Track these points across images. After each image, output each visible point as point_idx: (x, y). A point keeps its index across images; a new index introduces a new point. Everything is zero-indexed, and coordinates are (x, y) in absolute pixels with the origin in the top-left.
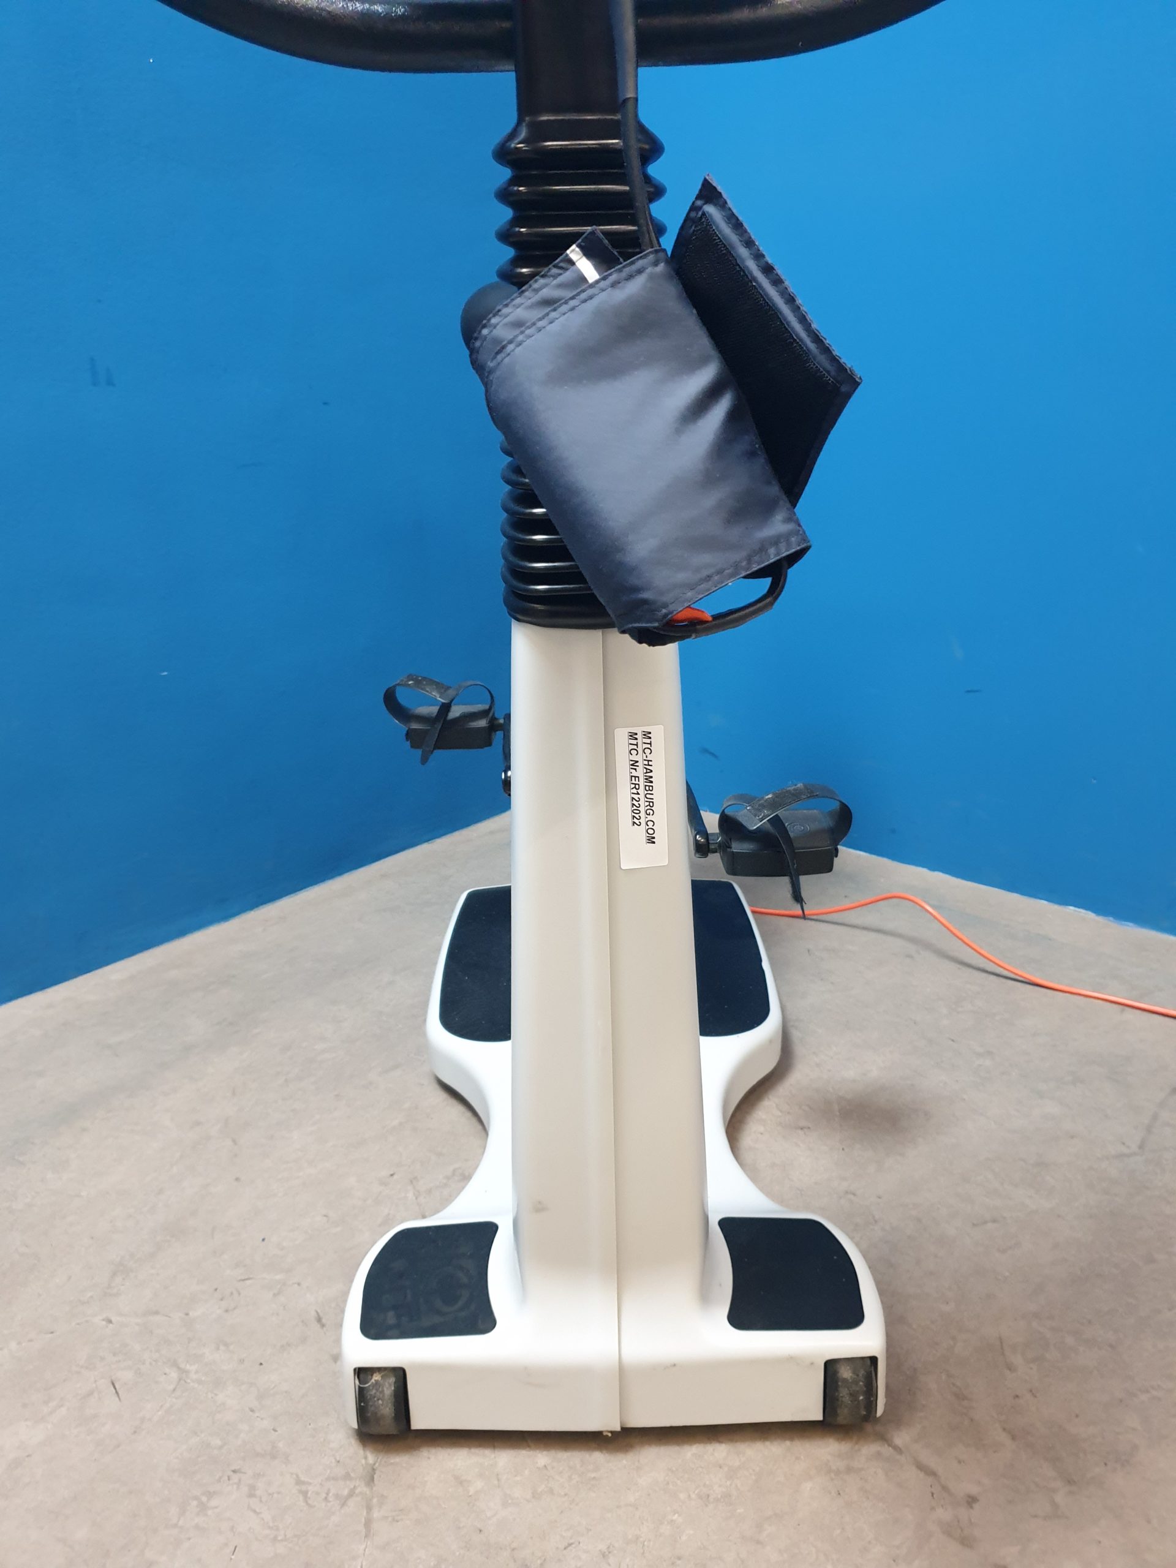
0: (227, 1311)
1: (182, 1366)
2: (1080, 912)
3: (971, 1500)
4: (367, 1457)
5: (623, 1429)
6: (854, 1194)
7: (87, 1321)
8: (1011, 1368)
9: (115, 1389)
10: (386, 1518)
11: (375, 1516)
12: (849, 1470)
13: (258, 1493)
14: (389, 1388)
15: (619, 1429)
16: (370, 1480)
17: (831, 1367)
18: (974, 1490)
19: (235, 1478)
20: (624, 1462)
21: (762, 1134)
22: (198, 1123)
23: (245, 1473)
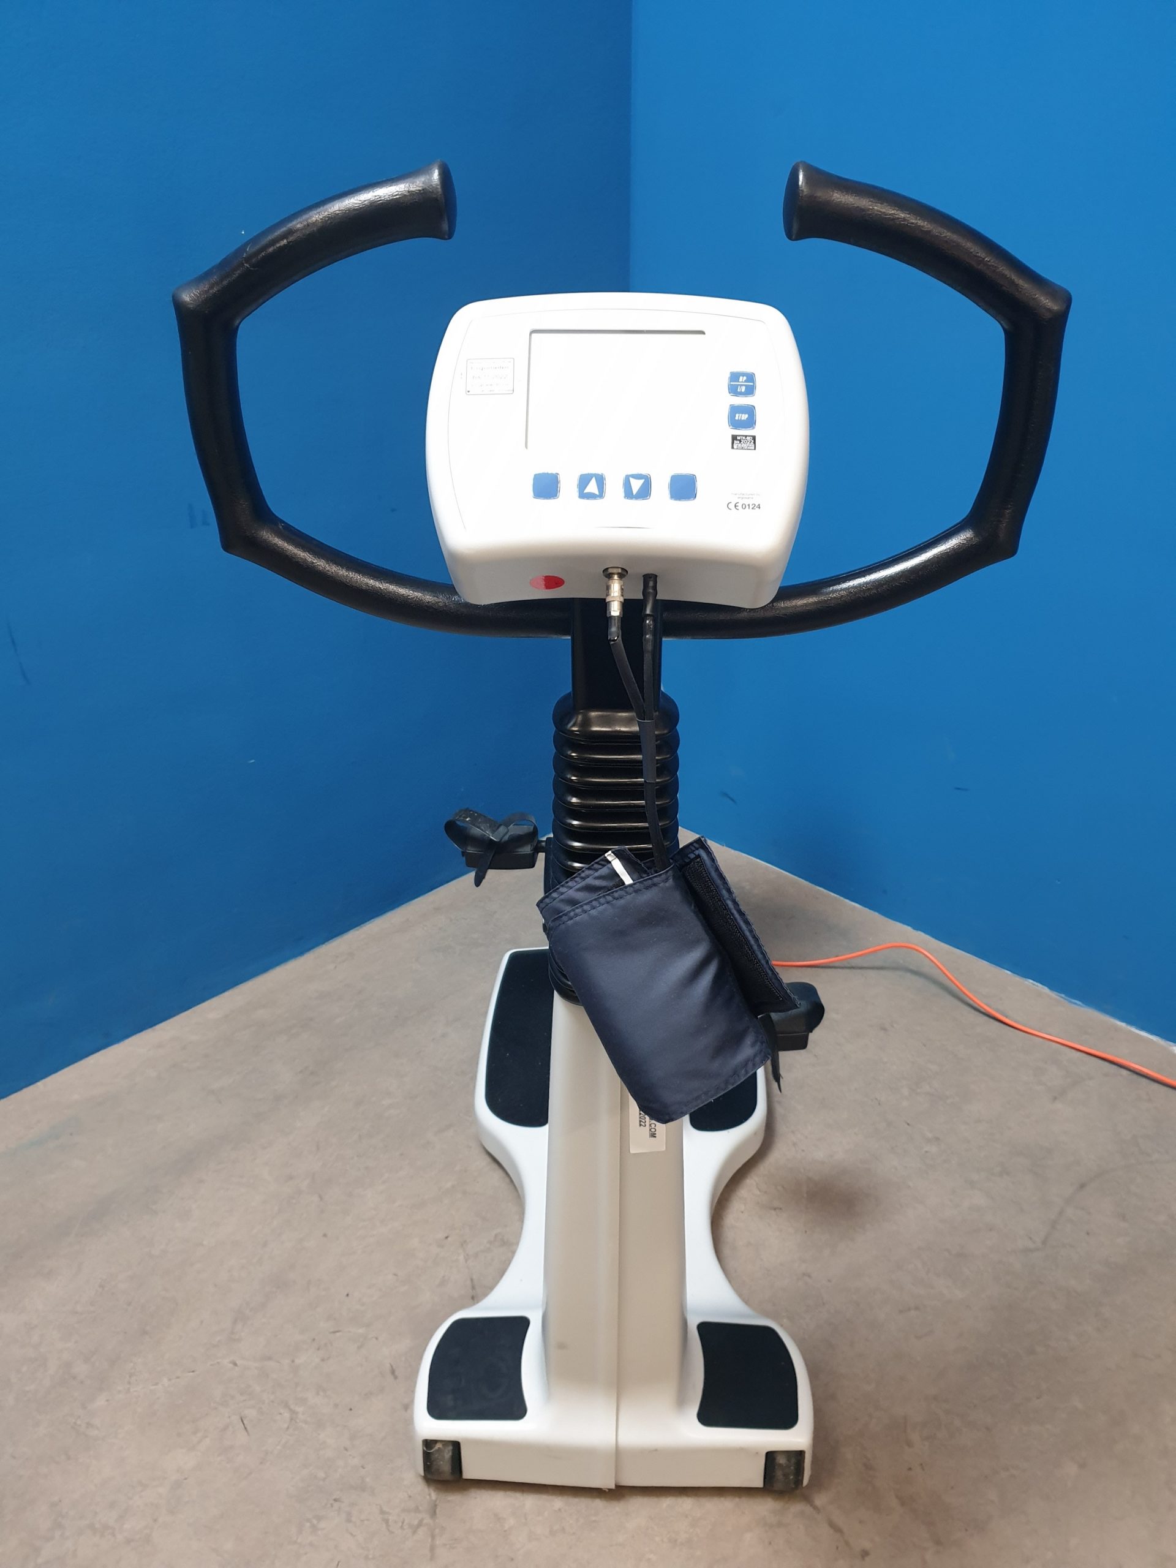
0: (323, 1360)
1: (292, 1407)
2: (1037, 986)
3: (865, 1554)
4: (431, 1494)
5: (617, 1486)
6: (809, 1276)
7: (218, 1363)
8: (910, 1444)
9: (244, 1424)
10: (445, 1545)
11: (437, 1543)
12: (780, 1524)
13: (353, 1519)
14: (448, 1454)
15: (613, 1487)
16: (433, 1513)
17: (770, 1456)
18: (867, 1545)
19: (336, 1505)
20: (617, 1509)
21: (742, 1212)
22: (291, 1178)
23: (343, 1502)
